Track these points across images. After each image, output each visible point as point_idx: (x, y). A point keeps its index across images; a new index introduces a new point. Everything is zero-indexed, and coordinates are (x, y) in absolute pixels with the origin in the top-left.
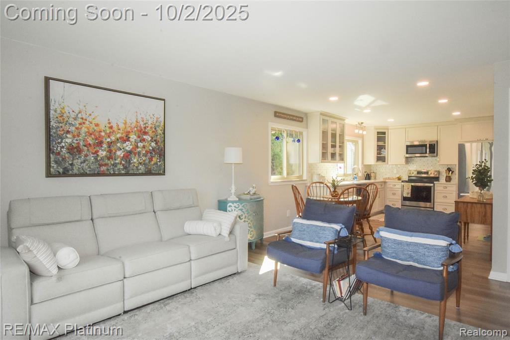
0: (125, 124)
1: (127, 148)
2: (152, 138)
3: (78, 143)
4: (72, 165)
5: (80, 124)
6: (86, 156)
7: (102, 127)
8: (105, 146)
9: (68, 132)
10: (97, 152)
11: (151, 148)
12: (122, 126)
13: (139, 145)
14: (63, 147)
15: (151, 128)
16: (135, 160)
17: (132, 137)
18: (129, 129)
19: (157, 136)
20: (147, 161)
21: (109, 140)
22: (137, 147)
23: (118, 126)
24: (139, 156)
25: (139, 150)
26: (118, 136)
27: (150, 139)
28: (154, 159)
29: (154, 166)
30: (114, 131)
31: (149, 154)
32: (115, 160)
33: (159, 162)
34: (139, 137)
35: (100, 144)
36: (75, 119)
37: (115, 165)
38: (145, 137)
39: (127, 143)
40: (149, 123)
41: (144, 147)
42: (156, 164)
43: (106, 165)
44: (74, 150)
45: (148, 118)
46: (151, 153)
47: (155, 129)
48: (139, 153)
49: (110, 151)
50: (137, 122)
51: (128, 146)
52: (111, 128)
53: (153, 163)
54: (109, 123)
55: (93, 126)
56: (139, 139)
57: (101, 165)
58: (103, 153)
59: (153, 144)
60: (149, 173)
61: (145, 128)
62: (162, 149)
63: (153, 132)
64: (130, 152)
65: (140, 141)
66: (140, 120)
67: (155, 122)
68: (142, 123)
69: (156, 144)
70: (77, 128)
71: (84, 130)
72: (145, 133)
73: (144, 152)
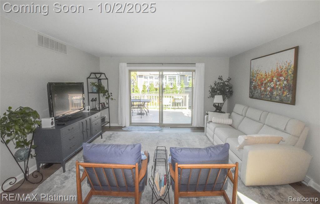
0: (272, 72)
1: (272, 86)
2: (285, 78)
3: (256, 85)
4: (254, 94)
5: (257, 76)
6: (258, 90)
7: (263, 76)
8: (263, 85)
9: (254, 80)
10: (261, 88)
11: (284, 85)
12: (270, 73)
13: (277, 84)
14: (252, 87)
15: (285, 71)
16: (275, 93)
17: (274, 79)
18: (273, 75)
19: (288, 76)
20: (281, 94)
21: (265, 82)
22: (276, 85)
23: (269, 74)
24: (277, 90)
25: (277, 86)
26: (269, 79)
27: (283, 79)
28: (285, 93)
29: (285, 98)
30: (267, 77)
31: (282, 89)
32: (267, 92)
33: (288, 95)
34: (277, 78)
35: (262, 84)
36: (256, 74)
37: (266, 95)
38: (281, 78)
39: (272, 83)
40: (284, 68)
41: (280, 84)
42: (286, 96)
43: (263, 95)
44: (255, 87)
45: (283, 65)
46: (283, 88)
47: (287, 71)
48: (277, 88)
49: (265, 88)
50: (277, 69)
51: (272, 85)
52: (266, 75)
53: (284, 95)
54: (266, 73)
55: (260, 76)
56: (277, 80)
57: (262, 95)
58: (263, 89)
59: (285, 82)
60: (281, 101)
61: (281, 72)
62: (291, 86)
63: (286, 74)
64: (273, 88)
65: (278, 81)
66: (279, 67)
67: (287, 66)
68: (280, 69)
69: (287, 82)
70: (256, 78)
71: (258, 78)
72: (281, 75)
73: (280, 88)
